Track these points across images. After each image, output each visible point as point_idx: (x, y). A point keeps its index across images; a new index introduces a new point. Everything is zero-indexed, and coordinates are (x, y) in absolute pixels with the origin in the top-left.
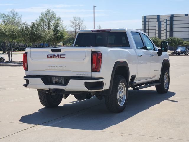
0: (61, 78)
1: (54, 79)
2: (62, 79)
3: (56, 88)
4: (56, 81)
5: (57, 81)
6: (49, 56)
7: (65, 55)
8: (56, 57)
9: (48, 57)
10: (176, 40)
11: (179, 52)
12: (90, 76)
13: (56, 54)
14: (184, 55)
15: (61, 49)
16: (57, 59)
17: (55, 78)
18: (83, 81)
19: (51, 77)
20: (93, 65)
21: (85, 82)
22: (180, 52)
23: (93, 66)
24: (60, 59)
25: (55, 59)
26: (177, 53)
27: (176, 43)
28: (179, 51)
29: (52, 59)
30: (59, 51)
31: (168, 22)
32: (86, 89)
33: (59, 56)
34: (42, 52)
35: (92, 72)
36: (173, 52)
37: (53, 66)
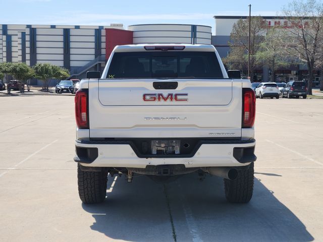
0: (173, 142)
1: (157, 145)
2: (174, 145)
3: (166, 164)
4: (159, 148)
5: (163, 149)
6: (148, 97)
7: (186, 95)
8: (165, 99)
9: (144, 99)
10: (50, 68)
11: (63, 89)
12: (237, 135)
13: (165, 92)
14: (71, 94)
15: (177, 83)
16: (168, 102)
17: (159, 143)
18: (231, 147)
19: (148, 141)
20: (246, 114)
21: (235, 149)
22: (65, 89)
23: (246, 116)
24: (174, 102)
25: (162, 102)
26: (58, 91)
27: (50, 74)
28: (63, 87)
29: (157, 102)
30: (174, 86)
31: (28, 38)
32: (235, 163)
33: (174, 97)
34: (131, 89)
35: (243, 127)
36: (41, 88)
37: (155, 118)
